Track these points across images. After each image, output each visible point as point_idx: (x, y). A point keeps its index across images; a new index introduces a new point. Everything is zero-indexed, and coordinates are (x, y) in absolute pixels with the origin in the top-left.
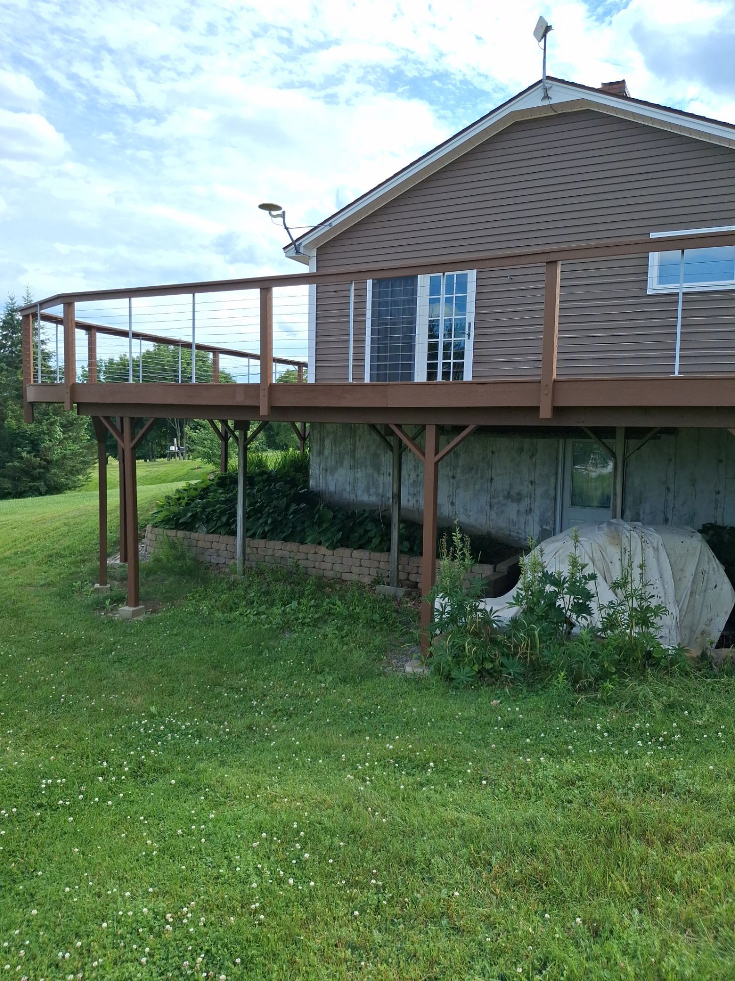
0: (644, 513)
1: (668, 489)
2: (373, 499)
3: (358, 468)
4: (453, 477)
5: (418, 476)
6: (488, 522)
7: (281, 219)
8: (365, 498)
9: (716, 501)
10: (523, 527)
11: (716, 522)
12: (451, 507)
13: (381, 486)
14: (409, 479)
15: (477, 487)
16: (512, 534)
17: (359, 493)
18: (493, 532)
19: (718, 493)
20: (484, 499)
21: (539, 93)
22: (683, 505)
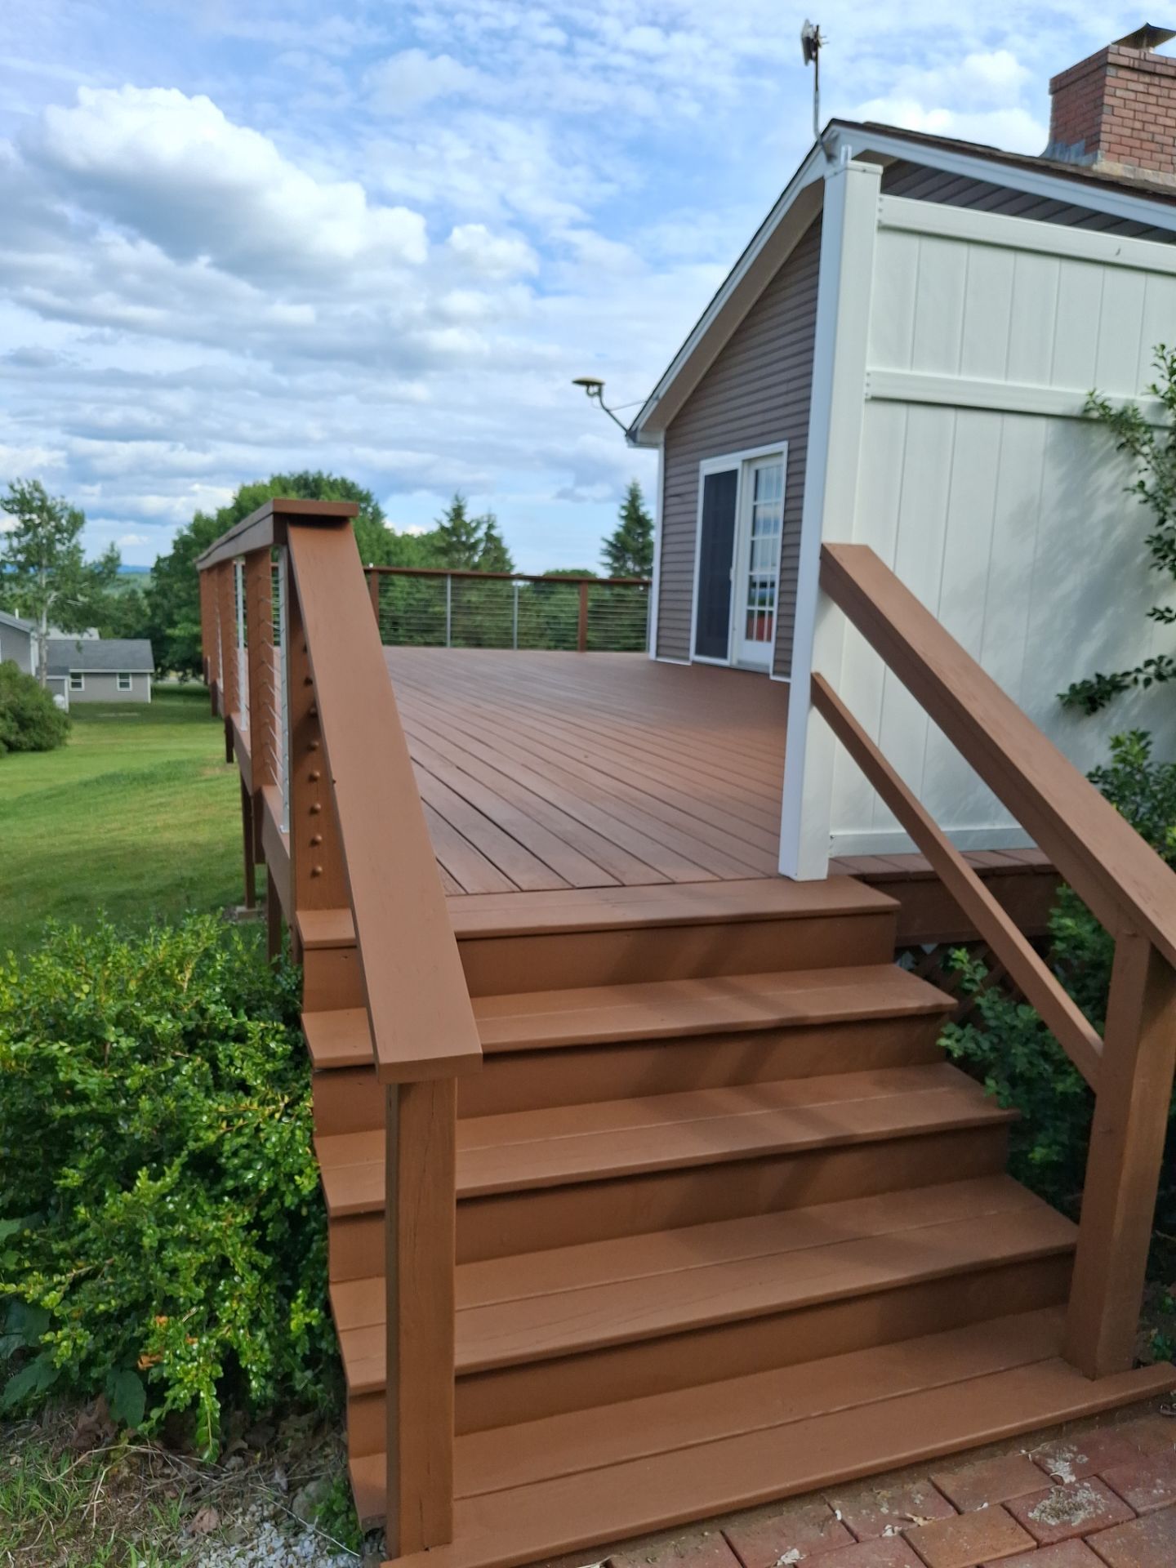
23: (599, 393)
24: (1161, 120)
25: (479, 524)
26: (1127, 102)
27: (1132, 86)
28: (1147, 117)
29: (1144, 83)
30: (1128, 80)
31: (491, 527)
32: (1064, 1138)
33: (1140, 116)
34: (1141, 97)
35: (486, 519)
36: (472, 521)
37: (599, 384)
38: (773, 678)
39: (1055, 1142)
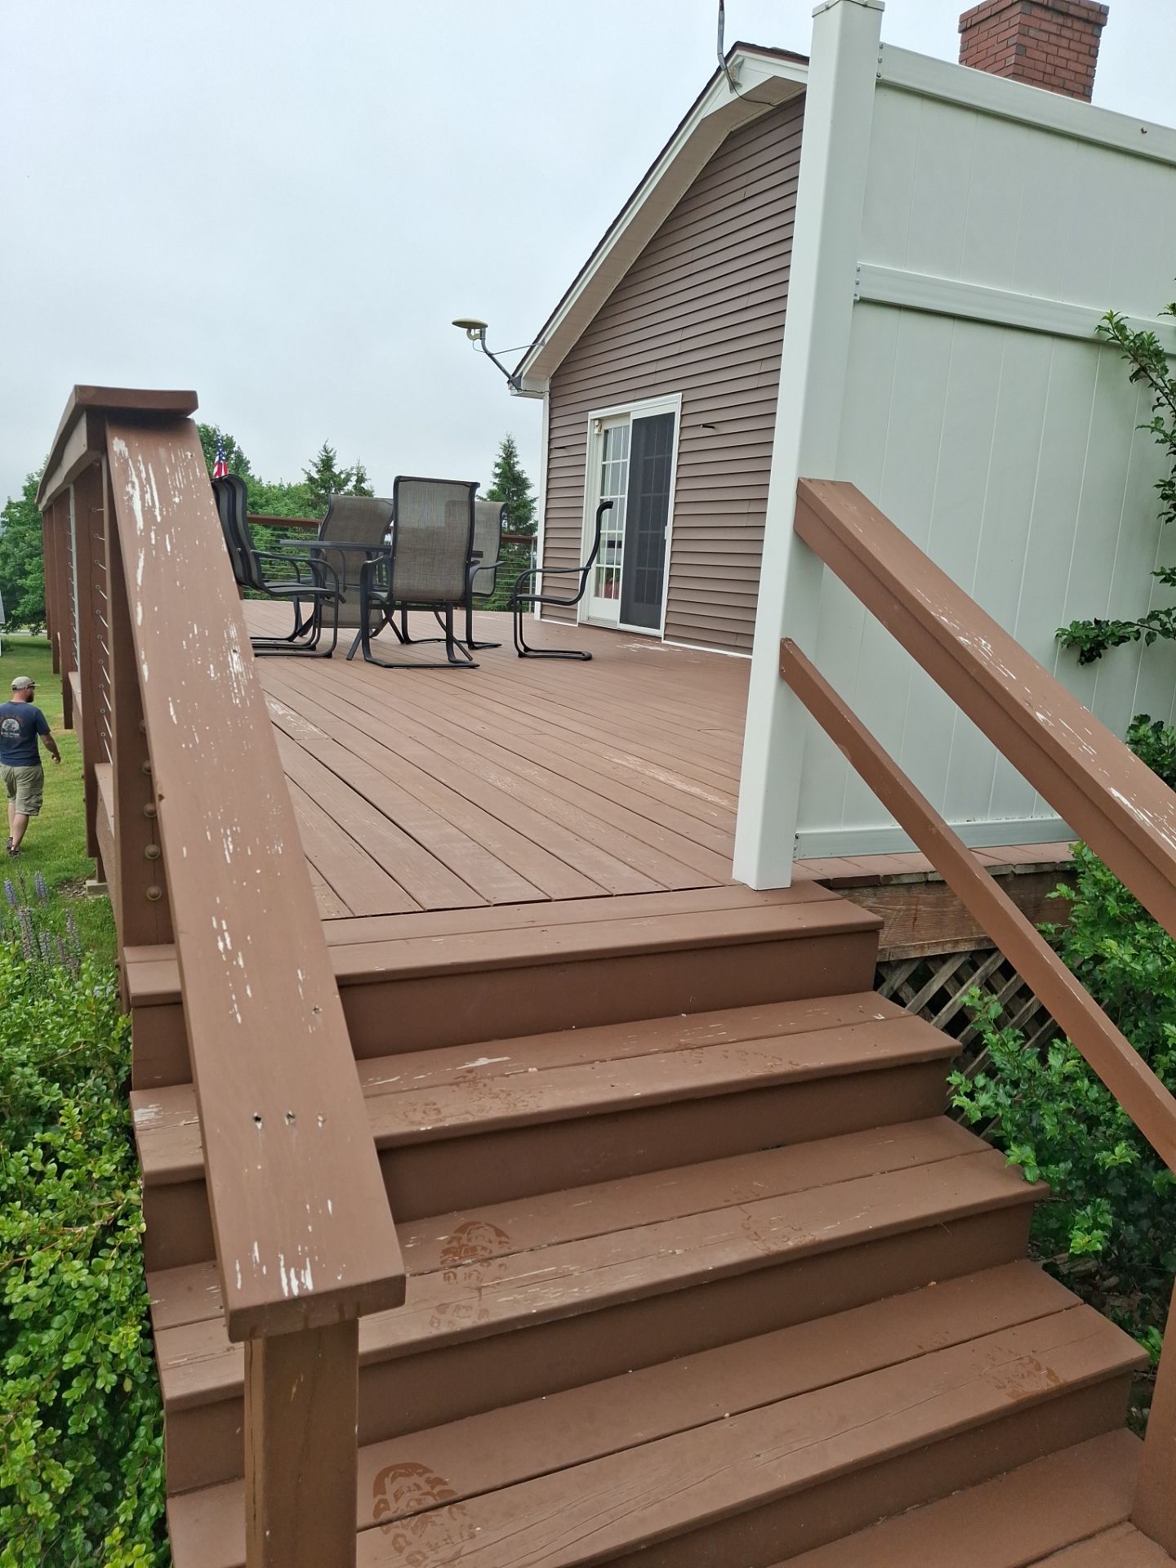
21: (723, 84)
23: (482, 336)
24: (1072, 66)
25: (349, 475)
26: (1040, 43)
27: (1045, 26)
28: (1058, 61)
29: (1057, 24)
30: (1041, 19)
31: (361, 479)
32: (1108, 1219)
33: (1051, 59)
34: (1053, 39)
35: (354, 471)
36: (341, 473)
37: (482, 326)
38: (663, 642)
39: (1097, 1225)
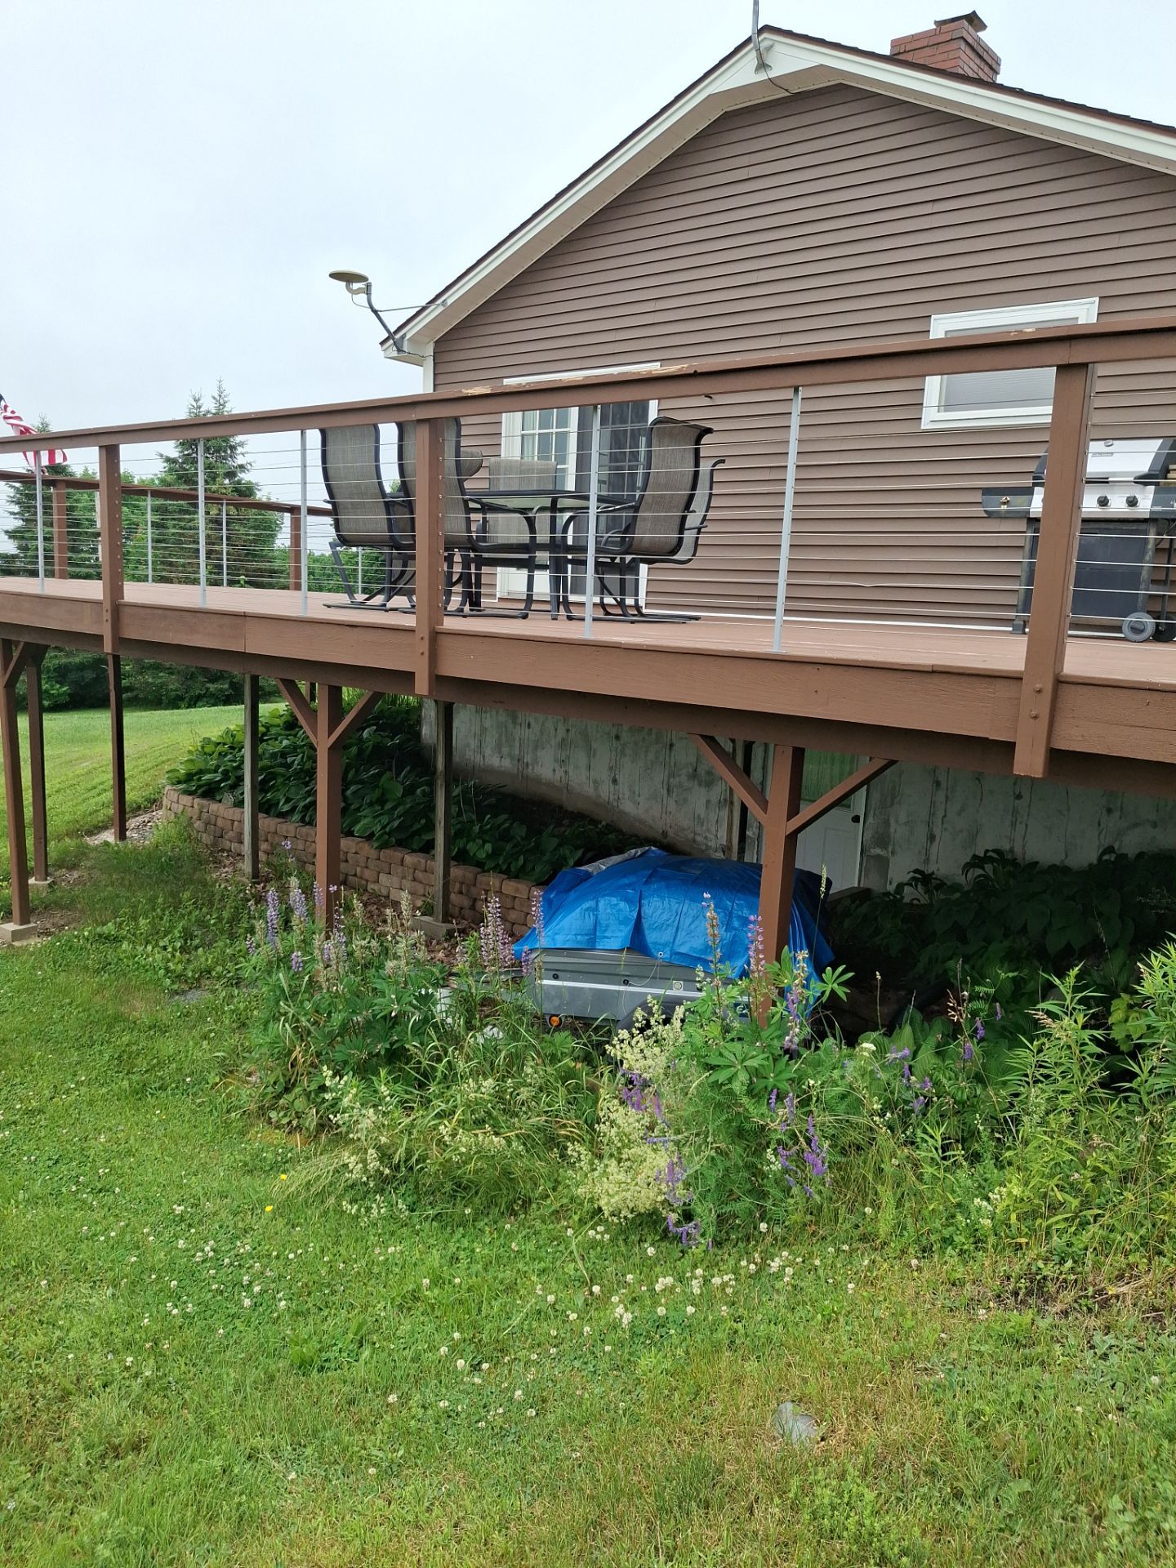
0: (897, 822)
1: (938, 784)
2: (507, 764)
3: (486, 712)
4: (617, 737)
5: (568, 731)
6: (664, 815)
7: (364, 296)
8: (495, 761)
9: (1015, 812)
10: (713, 830)
11: (1012, 851)
12: (612, 787)
13: (517, 744)
14: (555, 736)
15: (651, 756)
16: (698, 839)
17: (488, 752)
18: (671, 833)
19: (1019, 797)
20: (660, 776)
21: (749, 59)
22: (959, 814)
23: (368, 290)
30: (970, 58)
37: (366, 280)
